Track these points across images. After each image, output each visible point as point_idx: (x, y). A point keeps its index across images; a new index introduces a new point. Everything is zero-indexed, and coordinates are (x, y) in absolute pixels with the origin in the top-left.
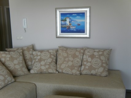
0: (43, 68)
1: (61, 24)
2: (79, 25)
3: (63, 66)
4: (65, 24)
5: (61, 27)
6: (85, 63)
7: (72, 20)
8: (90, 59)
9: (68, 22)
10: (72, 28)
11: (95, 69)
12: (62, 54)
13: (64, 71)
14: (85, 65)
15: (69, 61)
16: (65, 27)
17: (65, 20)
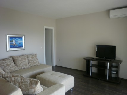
0: (12, 69)
1: (10, 44)
2: (20, 44)
3: (21, 65)
4: (12, 43)
5: (10, 45)
6: (30, 61)
7: (16, 41)
8: (32, 59)
9: (14, 42)
10: (16, 45)
11: (35, 63)
12: (18, 59)
13: (22, 68)
14: (31, 62)
15: (23, 62)
16: (12, 45)
17: (12, 41)
